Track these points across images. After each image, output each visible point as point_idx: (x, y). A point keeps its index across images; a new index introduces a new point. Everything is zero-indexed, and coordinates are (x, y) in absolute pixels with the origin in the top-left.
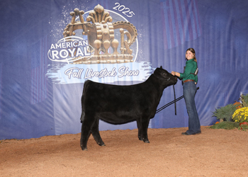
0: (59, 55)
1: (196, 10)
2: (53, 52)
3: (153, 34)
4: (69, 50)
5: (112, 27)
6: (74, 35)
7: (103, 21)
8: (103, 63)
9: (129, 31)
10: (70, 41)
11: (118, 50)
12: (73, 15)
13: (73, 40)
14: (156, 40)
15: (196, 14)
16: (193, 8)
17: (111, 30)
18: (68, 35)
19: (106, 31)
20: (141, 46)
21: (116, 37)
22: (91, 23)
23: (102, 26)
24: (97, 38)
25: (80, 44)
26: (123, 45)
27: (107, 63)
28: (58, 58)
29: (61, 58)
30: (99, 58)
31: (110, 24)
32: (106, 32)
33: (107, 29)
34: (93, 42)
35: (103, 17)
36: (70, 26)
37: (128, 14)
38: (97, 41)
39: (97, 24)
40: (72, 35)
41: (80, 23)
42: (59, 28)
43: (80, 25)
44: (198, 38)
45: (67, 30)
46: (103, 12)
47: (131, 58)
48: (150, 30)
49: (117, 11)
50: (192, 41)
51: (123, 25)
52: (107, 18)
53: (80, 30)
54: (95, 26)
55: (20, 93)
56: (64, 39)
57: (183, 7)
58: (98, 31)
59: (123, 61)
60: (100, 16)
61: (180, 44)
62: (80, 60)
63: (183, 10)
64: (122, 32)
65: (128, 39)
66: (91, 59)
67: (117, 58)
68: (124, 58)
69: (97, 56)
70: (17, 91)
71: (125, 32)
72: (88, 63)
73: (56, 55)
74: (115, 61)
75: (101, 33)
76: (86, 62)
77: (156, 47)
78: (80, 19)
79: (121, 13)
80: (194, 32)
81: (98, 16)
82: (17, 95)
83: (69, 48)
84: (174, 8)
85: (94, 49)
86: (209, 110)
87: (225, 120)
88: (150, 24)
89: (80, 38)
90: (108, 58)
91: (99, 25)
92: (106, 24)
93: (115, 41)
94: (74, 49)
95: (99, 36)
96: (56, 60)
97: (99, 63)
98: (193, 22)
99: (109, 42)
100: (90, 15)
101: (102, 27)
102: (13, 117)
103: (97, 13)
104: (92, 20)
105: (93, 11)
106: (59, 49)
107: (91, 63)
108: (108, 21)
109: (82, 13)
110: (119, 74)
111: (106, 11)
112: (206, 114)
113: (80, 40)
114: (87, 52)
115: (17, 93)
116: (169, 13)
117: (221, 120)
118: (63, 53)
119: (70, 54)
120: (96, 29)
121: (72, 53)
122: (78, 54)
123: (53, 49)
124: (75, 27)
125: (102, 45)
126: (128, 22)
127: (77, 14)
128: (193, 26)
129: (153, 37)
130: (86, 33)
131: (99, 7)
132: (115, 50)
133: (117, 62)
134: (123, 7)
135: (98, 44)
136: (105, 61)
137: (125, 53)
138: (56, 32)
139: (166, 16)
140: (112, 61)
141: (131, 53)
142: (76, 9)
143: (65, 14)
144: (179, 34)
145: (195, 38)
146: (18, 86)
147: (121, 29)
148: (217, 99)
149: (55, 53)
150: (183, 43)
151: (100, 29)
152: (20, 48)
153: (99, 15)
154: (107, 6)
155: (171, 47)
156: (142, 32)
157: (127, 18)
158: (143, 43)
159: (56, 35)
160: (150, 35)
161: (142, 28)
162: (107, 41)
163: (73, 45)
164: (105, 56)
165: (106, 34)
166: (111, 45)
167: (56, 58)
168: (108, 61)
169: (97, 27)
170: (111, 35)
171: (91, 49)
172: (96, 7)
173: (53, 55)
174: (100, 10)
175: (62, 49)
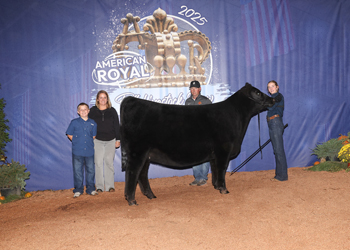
0: (106, 77)
1: (287, 16)
2: (99, 72)
3: (231, 46)
4: (121, 69)
6: (127, 49)
8: (167, 86)
10: (122, 58)
11: (187, 68)
12: (125, 23)
13: (126, 56)
14: (235, 55)
15: (288, 20)
16: (283, 13)
17: (176, 43)
18: (119, 49)
19: (170, 43)
20: (217, 63)
21: (183, 52)
22: (149, 32)
23: (164, 37)
24: (158, 54)
25: (135, 61)
26: (192, 62)
27: (172, 86)
28: (105, 80)
29: (109, 81)
30: (161, 80)
31: (175, 34)
32: (170, 45)
33: (171, 40)
34: (152, 59)
35: (166, 25)
36: (120, 37)
37: (198, 20)
38: (158, 58)
39: (157, 34)
40: (124, 49)
41: (134, 33)
42: (106, 39)
43: (134, 36)
44: (290, 52)
45: (118, 42)
46: (165, 18)
48: (228, 42)
49: (184, 17)
50: (283, 56)
51: (191, 35)
52: (170, 26)
53: (135, 43)
54: (155, 37)
56: (114, 55)
57: (271, 11)
58: (159, 44)
60: (161, 24)
61: (267, 59)
62: (135, 83)
63: (271, 16)
64: (190, 45)
65: (199, 54)
66: (150, 82)
67: (184, 79)
69: (158, 77)
70: (51, 125)
72: (147, 87)
73: (103, 76)
74: (182, 84)
75: (163, 47)
76: (144, 85)
77: (236, 64)
78: (135, 28)
79: (189, 19)
80: (285, 44)
81: (158, 24)
82: (51, 131)
83: (120, 66)
84: (259, 13)
85: (154, 69)
86: (306, 147)
87: (327, 159)
88: (227, 34)
89: (134, 53)
90: (174, 80)
91: (160, 36)
92: (169, 35)
93: (182, 57)
94: (127, 69)
95: (160, 50)
96: (103, 84)
97: (161, 86)
98: (284, 31)
99: (174, 58)
100: (148, 22)
102: (46, 161)
103: (157, 19)
104: (150, 29)
105: (151, 18)
106: (107, 69)
107: (150, 87)
108: (173, 30)
109: (137, 20)
111: (170, 18)
112: (302, 152)
113: (135, 56)
114: (145, 72)
115: (51, 129)
116: (252, 20)
117: (323, 160)
118: (112, 74)
119: (122, 74)
120: (156, 41)
121: (125, 73)
122: (132, 75)
124: (128, 39)
125: (165, 63)
127: (130, 20)
128: (285, 37)
129: (231, 51)
130: (143, 47)
131: (160, 11)
132: (182, 68)
134: (191, 12)
135: (159, 61)
136: (169, 84)
138: (102, 45)
139: (248, 23)
140: (178, 84)
141: (202, 72)
142: (129, 14)
143: (114, 21)
144: (265, 47)
145: (286, 51)
146: (52, 119)
147: (190, 41)
148: (316, 132)
149: (102, 74)
150: (270, 58)
152: (55, 67)
153: (160, 22)
154: (170, 10)
155: (255, 64)
156: (218, 45)
157: (198, 26)
158: (219, 59)
159: (103, 50)
160: (228, 48)
161: (217, 39)
162: (170, 58)
163: (125, 62)
164: (169, 77)
165: (170, 48)
166: (177, 62)
167: (102, 80)
168: (173, 83)
169: (158, 39)
170: (176, 49)
171: (150, 67)
172: (155, 12)
173: (99, 76)
174: (161, 16)
175: (112, 68)
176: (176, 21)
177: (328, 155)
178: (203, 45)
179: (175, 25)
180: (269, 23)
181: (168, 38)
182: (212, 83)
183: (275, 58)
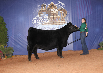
0: (36, 22)
2: (34, 21)
3: (73, 13)
6: (42, 14)
8: (54, 25)
10: (41, 16)
12: (42, 6)
13: (42, 16)
14: (74, 15)
15: (90, 5)
16: (89, 3)
17: (57, 12)
18: (40, 14)
19: (55, 12)
20: (69, 18)
21: (59, 15)
22: (49, 9)
23: (53, 10)
25: (45, 17)
26: (62, 18)
27: (55, 25)
29: (37, 23)
30: (52, 23)
31: (57, 9)
33: (55, 11)
34: (50, 17)
36: (41, 11)
37: (63, 5)
38: (52, 16)
41: (44, 9)
42: (36, 11)
43: (45, 10)
44: (91, 14)
45: (40, 12)
46: (54, 5)
48: (72, 11)
49: (59, 4)
50: (89, 16)
51: (61, 10)
52: (55, 7)
54: (50, 10)
55: (21, 37)
56: (39, 16)
57: (85, 2)
58: (52, 12)
59: (62, 24)
63: (85, 4)
64: (61, 13)
65: (64, 15)
66: (49, 23)
67: (59, 22)
72: (48, 25)
73: (35, 22)
75: (53, 13)
76: (47, 25)
77: (75, 18)
78: (45, 8)
79: (61, 5)
80: (89, 12)
81: (52, 7)
82: (20, 38)
84: (82, 3)
85: (50, 20)
86: (96, 43)
88: (72, 9)
90: (56, 23)
91: (52, 10)
92: (55, 10)
93: (59, 16)
94: (42, 20)
96: (35, 24)
97: (52, 25)
98: (89, 8)
99: (56, 17)
100: (49, 6)
102: (18, 46)
103: (51, 5)
104: (49, 8)
105: (50, 5)
106: (36, 20)
107: (49, 25)
108: (56, 8)
109: (46, 5)
111: (55, 5)
112: (95, 45)
113: (45, 16)
114: (48, 21)
115: (20, 37)
116: (79, 5)
118: (38, 21)
120: (51, 12)
121: (42, 21)
122: (44, 21)
123: (34, 20)
124: (43, 11)
126: (63, 8)
128: (89, 10)
129: (73, 14)
130: (47, 13)
131: (52, 3)
132: (59, 19)
134: (61, 3)
135: (52, 17)
138: (35, 13)
139: (78, 6)
141: (64, 21)
142: (43, 4)
143: (39, 6)
144: (83, 13)
145: (90, 14)
146: (20, 34)
147: (61, 11)
148: (99, 39)
149: (35, 21)
152: (21, 19)
154: (55, 3)
155: (80, 18)
156: (69, 13)
157: (63, 7)
158: (69, 16)
159: (36, 14)
160: (72, 13)
161: (69, 11)
162: (55, 16)
163: (42, 18)
164: (55, 22)
165: (55, 14)
166: (57, 18)
170: (57, 14)
171: (49, 19)
173: (34, 22)
174: (52, 4)
175: (38, 19)
176: (57, 6)
178: (65, 12)
179: (57, 7)
180: (84, 6)
183: (86, 16)
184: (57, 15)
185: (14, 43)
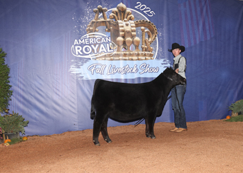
0: (82, 51)
1: (209, 13)
3: (171, 33)
4: (93, 46)
5: (134, 25)
6: (97, 31)
7: (125, 19)
8: (125, 60)
9: (150, 29)
10: (93, 38)
12: (96, 12)
13: (96, 36)
15: (210, 16)
16: (207, 11)
17: (133, 28)
18: (91, 31)
19: (128, 29)
20: (161, 45)
22: (114, 20)
24: (120, 36)
25: (103, 40)
26: (144, 43)
27: (129, 60)
28: (81, 53)
29: (85, 54)
31: (132, 22)
32: (128, 30)
33: (129, 26)
34: (115, 39)
35: (126, 15)
37: (149, 13)
38: (120, 39)
39: (119, 21)
40: (95, 31)
41: (103, 20)
42: (82, 24)
43: (103, 22)
44: (211, 38)
45: (91, 26)
46: (125, 10)
47: (151, 55)
48: (169, 30)
49: (138, 10)
50: (206, 41)
52: (129, 16)
53: (103, 27)
56: (88, 35)
57: (199, 9)
58: (121, 29)
59: (144, 58)
61: (195, 43)
63: (199, 13)
64: (143, 30)
65: (149, 37)
66: (113, 56)
67: (138, 55)
68: (145, 55)
69: (119, 53)
71: (146, 31)
73: (79, 51)
74: (136, 58)
75: (123, 31)
76: (109, 58)
78: (103, 16)
79: (142, 12)
80: (208, 32)
81: (121, 14)
83: (92, 44)
84: (191, 10)
86: (221, 105)
88: (169, 24)
90: (130, 55)
91: (121, 23)
92: (128, 22)
93: (137, 39)
94: (97, 46)
95: (121, 33)
98: (207, 24)
99: (131, 40)
100: (113, 12)
101: (125, 25)
105: (115, 9)
106: (82, 45)
107: (114, 59)
108: (130, 19)
109: (105, 11)
110: (140, 71)
111: (129, 10)
113: (103, 37)
114: (110, 49)
116: (186, 15)
118: (86, 49)
119: (93, 50)
120: (118, 27)
121: (95, 49)
122: (101, 50)
124: (98, 24)
126: (149, 21)
128: (207, 27)
129: (171, 36)
130: (109, 30)
131: (121, 5)
132: (137, 47)
133: (138, 59)
134: (144, 7)
136: (127, 58)
137: (146, 51)
138: (79, 28)
139: (183, 16)
141: (151, 50)
142: (100, 6)
143: (88, 10)
144: (194, 34)
145: (208, 38)
146: (40, 81)
147: (143, 28)
148: (227, 95)
149: (79, 49)
150: (198, 42)
151: (123, 27)
152: (43, 43)
154: (129, 5)
155: (187, 46)
156: (162, 32)
157: (148, 17)
158: (163, 41)
159: (80, 31)
160: (169, 34)
161: (162, 27)
162: (128, 39)
163: (96, 41)
165: (128, 32)
166: (133, 42)
167: (79, 54)
168: (130, 57)
169: (120, 25)
170: (133, 33)
172: (119, 5)
173: (77, 50)
174: (122, 8)
175: (85, 45)
176: (133, 13)
177: (241, 110)
179: (132, 16)
180: (197, 17)
181: (127, 25)
182: (157, 58)
183: (201, 42)
184: (133, 37)
185: (23, 104)
